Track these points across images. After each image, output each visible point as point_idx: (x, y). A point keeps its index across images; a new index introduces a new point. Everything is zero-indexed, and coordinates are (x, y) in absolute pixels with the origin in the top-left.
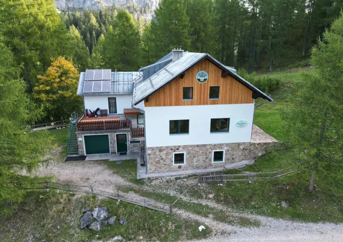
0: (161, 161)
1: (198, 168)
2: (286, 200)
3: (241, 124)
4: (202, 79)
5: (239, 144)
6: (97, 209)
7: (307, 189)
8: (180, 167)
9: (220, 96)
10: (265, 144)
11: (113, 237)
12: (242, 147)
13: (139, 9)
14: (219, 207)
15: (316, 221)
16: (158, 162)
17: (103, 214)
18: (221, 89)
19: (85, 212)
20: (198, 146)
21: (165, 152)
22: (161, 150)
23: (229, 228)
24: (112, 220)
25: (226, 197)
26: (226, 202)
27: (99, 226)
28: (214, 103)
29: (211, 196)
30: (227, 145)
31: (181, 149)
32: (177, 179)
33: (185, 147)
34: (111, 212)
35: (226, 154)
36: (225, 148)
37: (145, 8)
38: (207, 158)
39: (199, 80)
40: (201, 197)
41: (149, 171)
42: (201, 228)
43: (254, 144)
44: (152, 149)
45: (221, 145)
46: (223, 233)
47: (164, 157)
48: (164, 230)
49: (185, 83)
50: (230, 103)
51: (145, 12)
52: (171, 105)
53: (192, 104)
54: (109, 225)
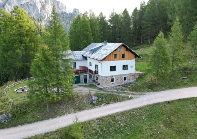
0: (107, 82)
1: (119, 83)
2: (150, 88)
3: (132, 67)
4: (120, 51)
5: (131, 74)
6: (93, 97)
7: (155, 84)
8: (113, 83)
9: (125, 57)
10: (139, 73)
11: (102, 104)
12: (132, 75)
13: (37, 19)
14: (131, 92)
15: (160, 91)
16: (106, 82)
17: (96, 98)
18: (125, 55)
19: (89, 99)
20: (119, 75)
21: (108, 78)
22: (107, 77)
23: (137, 96)
24: (100, 99)
25: (132, 89)
26: (133, 91)
27: (96, 102)
28: (124, 60)
29: (127, 90)
30: (128, 74)
31: (113, 77)
32: (113, 87)
33: (115, 76)
34: (99, 97)
35: (127, 78)
36: (127, 75)
37: (41, 18)
38: (122, 79)
39: (119, 52)
40: (124, 91)
41: (103, 86)
42: (130, 97)
43: (136, 74)
44: (104, 77)
45: (126, 75)
46: (136, 97)
47: (108, 80)
48: (119, 99)
49: (115, 53)
50: (128, 59)
51: (41, 20)
52: (111, 61)
53: (117, 60)
54: (99, 101)
